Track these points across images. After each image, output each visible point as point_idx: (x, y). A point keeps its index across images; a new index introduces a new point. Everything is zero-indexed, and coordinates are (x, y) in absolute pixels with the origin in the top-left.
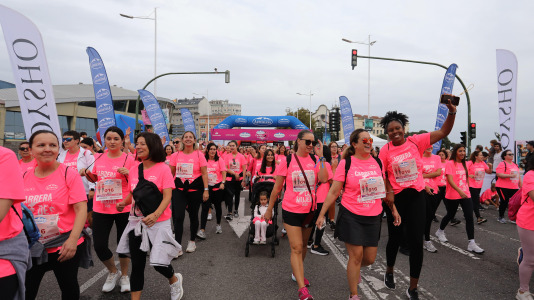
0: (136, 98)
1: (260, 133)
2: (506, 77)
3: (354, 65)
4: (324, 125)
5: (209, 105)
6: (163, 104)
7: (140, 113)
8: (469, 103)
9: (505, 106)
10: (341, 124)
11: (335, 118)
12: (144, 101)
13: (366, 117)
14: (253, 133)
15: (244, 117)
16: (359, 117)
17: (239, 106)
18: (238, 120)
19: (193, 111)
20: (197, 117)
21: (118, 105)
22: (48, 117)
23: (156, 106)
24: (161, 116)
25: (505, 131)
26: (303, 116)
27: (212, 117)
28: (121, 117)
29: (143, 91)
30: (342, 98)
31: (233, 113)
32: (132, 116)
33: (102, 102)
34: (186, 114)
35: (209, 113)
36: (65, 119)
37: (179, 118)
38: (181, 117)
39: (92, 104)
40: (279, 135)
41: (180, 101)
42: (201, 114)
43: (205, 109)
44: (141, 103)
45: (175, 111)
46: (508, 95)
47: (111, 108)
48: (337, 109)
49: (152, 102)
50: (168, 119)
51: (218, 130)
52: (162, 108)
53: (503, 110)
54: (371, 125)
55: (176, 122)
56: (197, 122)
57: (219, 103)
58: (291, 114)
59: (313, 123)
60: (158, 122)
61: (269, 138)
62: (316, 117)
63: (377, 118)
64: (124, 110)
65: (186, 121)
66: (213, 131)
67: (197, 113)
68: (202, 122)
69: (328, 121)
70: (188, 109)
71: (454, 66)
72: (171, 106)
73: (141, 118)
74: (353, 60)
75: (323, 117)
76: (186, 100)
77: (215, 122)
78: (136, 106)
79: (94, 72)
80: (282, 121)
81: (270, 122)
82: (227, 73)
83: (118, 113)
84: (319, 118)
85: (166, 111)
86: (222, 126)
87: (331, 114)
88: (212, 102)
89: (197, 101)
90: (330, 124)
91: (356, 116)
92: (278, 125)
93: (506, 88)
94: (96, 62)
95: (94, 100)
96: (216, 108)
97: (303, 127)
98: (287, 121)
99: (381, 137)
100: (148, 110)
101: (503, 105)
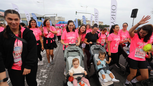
14: (63, 25)
31: (63, 20)
35: (58, 20)
43: (56, 19)
45: (50, 19)
57: (60, 17)
67: (55, 20)
76: (52, 17)
88: (58, 17)
89: (55, 17)
96: (59, 19)
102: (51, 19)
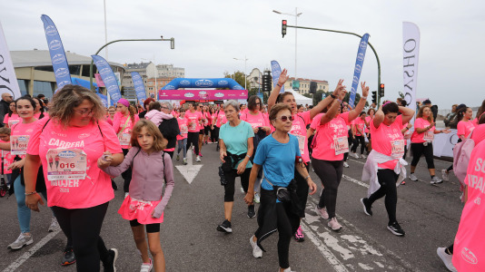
0: (90, 63)
1: (203, 93)
2: (410, 46)
3: (284, 34)
4: (257, 85)
5: (156, 69)
6: (115, 68)
7: (94, 77)
8: (379, 68)
9: (409, 69)
10: (272, 85)
11: (267, 79)
12: (98, 65)
13: (293, 79)
14: (196, 93)
15: (187, 79)
17: (183, 69)
18: (183, 82)
19: (143, 74)
20: (145, 79)
21: (73, 69)
22: (8, 81)
23: (109, 70)
24: (113, 79)
25: (409, 91)
26: (239, 78)
27: (159, 80)
28: (76, 80)
29: (95, 56)
30: (273, 63)
31: (178, 76)
32: (87, 79)
33: (59, 66)
34: (136, 77)
35: (156, 76)
36: (23, 82)
37: (129, 80)
38: (131, 80)
39: (50, 69)
40: (219, 95)
41: (130, 65)
42: (149, 77)
43: (152, 72)
44: (95, 68)
45: (125, 75)
46: (412, 61)
47: (67, 72)
48: (269, 72)
49: (105, 67)
50: (120, 81)
51: (165, 91)
52: (114, 71)
53: (407, 72)
54: (297, 85)
55: (127, 84)
56: (145, 84)
57: (165, 67)
58: (229, 77)
59: (248, 84)
60: (111, 84)
61: (210, 97)
62: (250, 79)
63: (302, 79)
64: (78, 74)
65: (136, 83)
66: (161, 92)
67: (145, 76)
68: (151, 84)
69: (261, 82)
70: (138, 72)
71: (367, 35)
72: (121, 70)
73: (96, 81)
74: (283, 29)
75: (256, 78)
76: (135, 65)
77: (162, 83)
78: (89, 70)
79: (49, 39)
80: (221, 83)
81: (211, 83)
82: (172, 40)
83: (73, 77)
84: (253, 80)
85: (118, 74)
86: (169, 87)
87: (263, 76)
88: (158, 67)
89: (145, 65)
90: (263, 85)
92: (218, 86)
93: (410, 54)
94: (51, 29)
95: (51, 64)
96: (162, 72)
97: (240, 87)
98: (225, 82)
99: (306, 95)
100: (101, 73)
101: (406, 69)
102: (129, 75)
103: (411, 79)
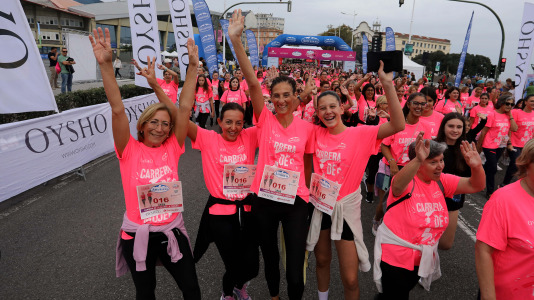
1: (310, 52)
2: (528, 28)
4: (363, 41)
8: (503, 40)
9: (523, 52)
11: (377, 41)
13: (407, 36)
16: (400, 35)
18: (289, 39)
25: (519, 72)
26: (345, 33)
40: (327, 55)
46: (527, 44)
53: (520, 55)
54: (410, 50)
58: (333, 30)
59: (354, 40)
62: (356, 34)
63: (418, 37)
66: (270, 49)
75: (363, 33)
80: (327, 41)
82: (289, 3)
84: (359, 35)
86: (275, 43)
91: (397, 34)
93: (526, 37)
97: (345, 46)
98: (332, 41)
103: (523, 61)
